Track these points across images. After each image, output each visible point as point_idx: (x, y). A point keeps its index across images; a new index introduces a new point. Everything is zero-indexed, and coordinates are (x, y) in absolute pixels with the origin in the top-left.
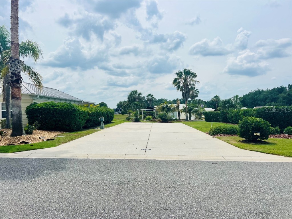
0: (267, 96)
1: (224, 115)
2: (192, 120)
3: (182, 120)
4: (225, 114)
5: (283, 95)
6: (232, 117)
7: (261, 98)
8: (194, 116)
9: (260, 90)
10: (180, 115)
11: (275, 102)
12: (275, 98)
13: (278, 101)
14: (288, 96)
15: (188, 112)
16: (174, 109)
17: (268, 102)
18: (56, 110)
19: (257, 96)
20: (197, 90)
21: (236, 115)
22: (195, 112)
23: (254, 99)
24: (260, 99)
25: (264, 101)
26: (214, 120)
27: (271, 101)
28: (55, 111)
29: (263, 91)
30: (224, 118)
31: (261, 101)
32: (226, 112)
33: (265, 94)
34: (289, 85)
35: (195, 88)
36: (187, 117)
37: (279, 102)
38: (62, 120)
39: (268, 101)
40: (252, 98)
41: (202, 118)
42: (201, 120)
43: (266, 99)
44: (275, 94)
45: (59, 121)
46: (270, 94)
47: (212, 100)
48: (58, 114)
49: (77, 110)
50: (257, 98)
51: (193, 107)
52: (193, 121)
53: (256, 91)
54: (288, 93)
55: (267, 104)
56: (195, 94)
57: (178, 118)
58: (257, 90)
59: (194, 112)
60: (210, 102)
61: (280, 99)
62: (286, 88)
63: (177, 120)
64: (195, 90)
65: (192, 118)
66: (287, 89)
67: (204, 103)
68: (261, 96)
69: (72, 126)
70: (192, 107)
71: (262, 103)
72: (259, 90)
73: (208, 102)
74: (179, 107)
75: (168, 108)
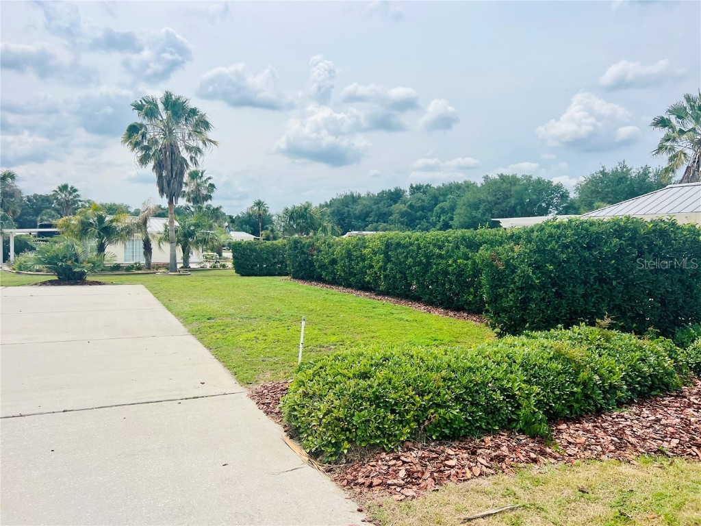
0: (370, 207)
1: (304, 253)
2: (192, 266)
3: (158, 266)
4: (305, 250)
5: (399, 207)
6: (334, 262)
7: (357, 212)
8: (201, 255)
9: (355, 195)
10: (151, 253)
11: (384, 222)
12: (385, 214)
13: (390, 219)
14: (410, 209)
15: (179, 241)
16: (128, 233)
17: (372, 222)
19: (348, 207)
20: (210, 182)
21: (349, 254)
22: (204, 242)
23: (343, 214)
24: (355, 214)
25: (364, 220)
26: (261, 269)
27: (376, 219)
29: (359, 197)
30: (300, 263)
31: (357, 218)
32: (311, 245)
33: (364, 202)
34: (411, 187)
35: (202, 173)
36: (173, 257)
37: (393, 222)
39: (371, 219)
40: (338, 211)
41: (226, 259)
42: (221, 266)
43: (367, 214)
44: (384, 203)
46: (375, 204)
47: (248, 213)
50: (349, 211)
51: (197, 225)
52: (194, 270)
53: (346, 196)
54: (409, 203)
55: (370, 226)
56: (204, 192)
57: (143, 262)
58: (349, 193)
59: (201, 241)
60: (243, 217)
61: (394, 216)
62: (404, 191)
63: (139, 269)
64: (204, 179)
65: (191, 260)
66: (407, 193)
67: (229, 220)
68: (357, 209)
70: (192, 228)
71: (360, 224)
72: (352, 196)
73: (238, 217)
74: (148, 225)
75: (105, 225)
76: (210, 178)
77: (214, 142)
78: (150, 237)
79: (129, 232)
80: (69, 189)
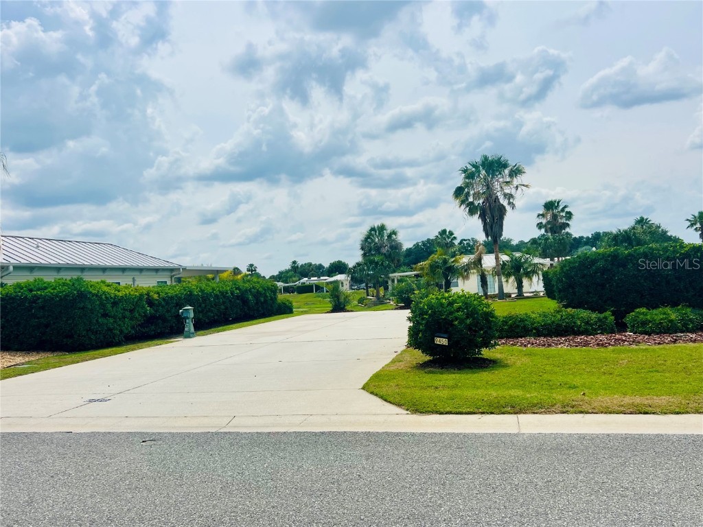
2: (525, 295)
10: (487, 285)
15: (512, 273)
18: (39, 298)
20: (567, 210)
28: (34, 302)
35: (558, 203)
36: (500, 287)
38: (54, 323)
45: (47, 326)
48: (43, 308)
49: (93, 296)
52: (528, 297)
56: (564, 220)
64: (561, 208)
65: (524, 290)
69: (79, 336)
74: (482, 262)
75: (448, 265)
76: (566, 207)
77: (527, 186)
78: (486, 273)
79: (467, 268)
80: (448, 233)
